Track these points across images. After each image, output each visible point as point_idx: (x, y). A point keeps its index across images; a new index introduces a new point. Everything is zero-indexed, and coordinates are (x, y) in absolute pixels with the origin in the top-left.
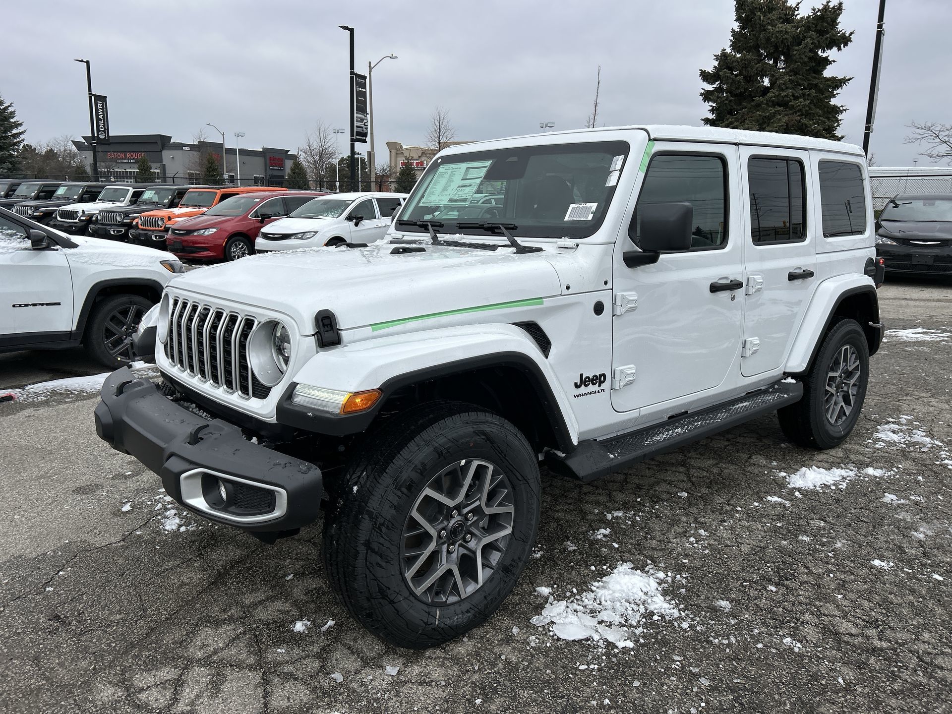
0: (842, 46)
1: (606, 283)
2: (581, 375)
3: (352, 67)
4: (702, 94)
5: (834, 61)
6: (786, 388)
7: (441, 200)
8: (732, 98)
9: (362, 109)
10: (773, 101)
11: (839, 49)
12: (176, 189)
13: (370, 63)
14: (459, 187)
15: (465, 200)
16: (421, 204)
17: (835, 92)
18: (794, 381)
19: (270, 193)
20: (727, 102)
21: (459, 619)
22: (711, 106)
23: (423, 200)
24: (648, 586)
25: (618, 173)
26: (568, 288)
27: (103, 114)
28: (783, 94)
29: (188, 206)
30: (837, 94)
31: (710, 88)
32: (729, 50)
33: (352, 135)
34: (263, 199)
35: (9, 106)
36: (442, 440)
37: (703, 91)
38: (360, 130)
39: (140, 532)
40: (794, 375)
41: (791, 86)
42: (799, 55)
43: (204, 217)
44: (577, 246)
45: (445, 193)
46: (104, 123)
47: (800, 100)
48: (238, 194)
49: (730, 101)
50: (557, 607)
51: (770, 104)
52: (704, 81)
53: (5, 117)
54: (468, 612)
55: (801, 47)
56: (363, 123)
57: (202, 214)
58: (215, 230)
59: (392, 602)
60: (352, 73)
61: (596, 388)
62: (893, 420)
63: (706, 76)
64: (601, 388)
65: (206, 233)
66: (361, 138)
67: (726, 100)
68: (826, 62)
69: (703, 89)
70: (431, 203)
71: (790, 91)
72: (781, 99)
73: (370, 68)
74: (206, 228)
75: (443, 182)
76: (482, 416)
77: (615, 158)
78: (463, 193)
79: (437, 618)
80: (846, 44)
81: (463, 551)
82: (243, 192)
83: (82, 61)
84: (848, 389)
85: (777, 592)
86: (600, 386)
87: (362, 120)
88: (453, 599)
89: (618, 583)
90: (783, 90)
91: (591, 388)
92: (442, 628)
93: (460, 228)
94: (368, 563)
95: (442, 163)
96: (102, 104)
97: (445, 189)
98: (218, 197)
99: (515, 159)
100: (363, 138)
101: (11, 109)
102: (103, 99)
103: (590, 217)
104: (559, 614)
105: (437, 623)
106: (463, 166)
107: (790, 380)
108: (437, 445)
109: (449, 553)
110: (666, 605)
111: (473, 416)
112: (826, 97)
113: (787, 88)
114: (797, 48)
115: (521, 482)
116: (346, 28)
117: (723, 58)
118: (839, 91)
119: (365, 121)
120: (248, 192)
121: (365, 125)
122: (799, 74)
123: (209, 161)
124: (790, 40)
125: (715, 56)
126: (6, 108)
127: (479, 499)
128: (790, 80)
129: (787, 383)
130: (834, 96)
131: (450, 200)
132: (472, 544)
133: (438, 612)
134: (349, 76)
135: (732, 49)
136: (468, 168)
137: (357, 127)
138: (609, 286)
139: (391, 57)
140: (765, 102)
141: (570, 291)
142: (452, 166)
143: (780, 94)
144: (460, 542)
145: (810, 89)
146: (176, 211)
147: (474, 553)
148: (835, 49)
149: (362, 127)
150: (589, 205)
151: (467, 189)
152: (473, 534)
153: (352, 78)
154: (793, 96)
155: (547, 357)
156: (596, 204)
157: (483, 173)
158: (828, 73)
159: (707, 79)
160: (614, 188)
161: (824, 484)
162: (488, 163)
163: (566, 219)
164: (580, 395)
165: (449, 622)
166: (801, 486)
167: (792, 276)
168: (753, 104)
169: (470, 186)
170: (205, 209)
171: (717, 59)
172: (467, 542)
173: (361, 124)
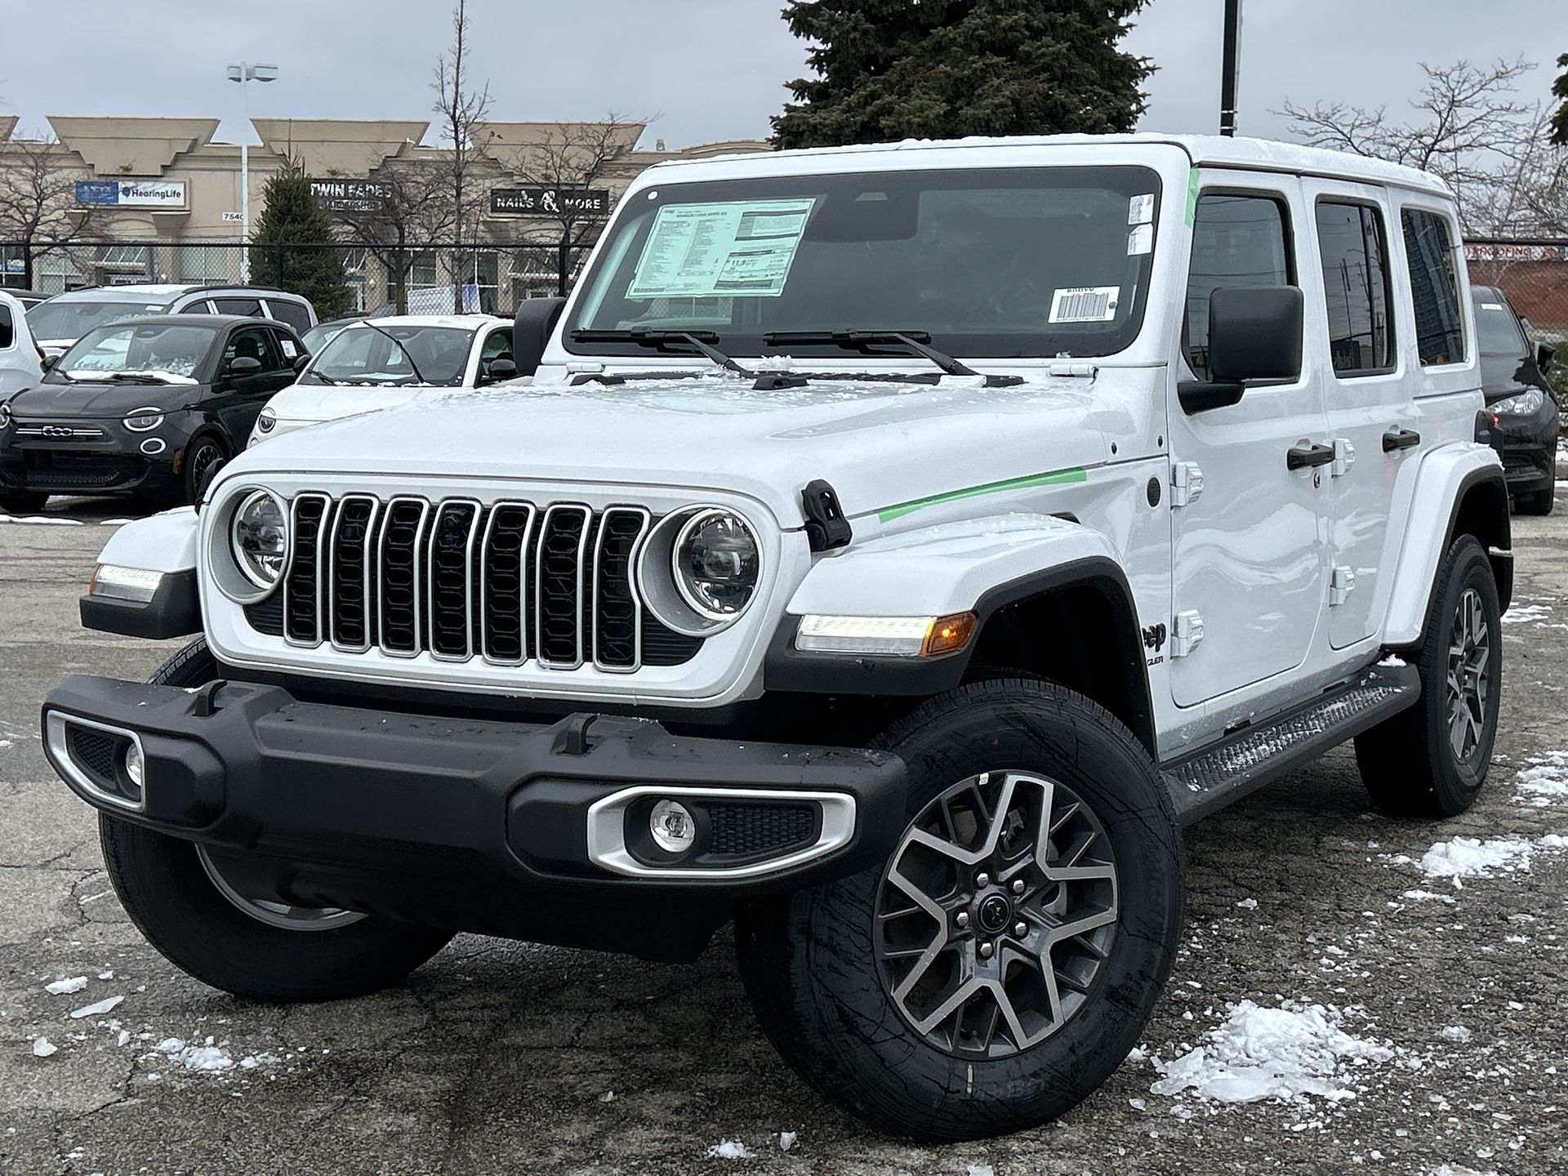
21: (1012, 1088)
26: (1114, 449)
79: (970, 1080)
81: (1010, 955)
88: (996, 1050)
92: (984, 1102)
105: (969, 1090)
109: (981, 957)
127: (1033, 852)
132: (1028, 943)
133: (970, 1071)
141: (1117, 456)
144: (1003, 937)
147: (1037, 959)
152: (1028, 922)
165: (991, 1092)
172: (1019, 938)
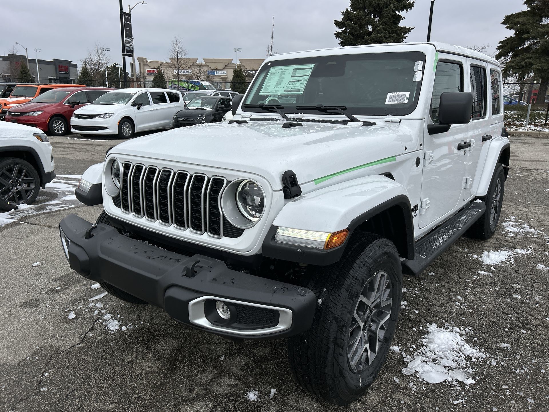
0: (409, 9)
3: (121, 7)
4: (335, 34)
5: (405, 18)
6: (478, 206)
7: (277, 91)
8: (352, 37)
9: (129, 34)
10: (374, 39)
11: (407, 11)
12: (7, 85)
13: (129, 6)
14: (290, 82)
15: (299, 91)
16: (261, 94)
17: (405, 36)
18: (481, 201)
19: (76, 88)
20: (349, 39)
21: (369, 379)
22: (340, 41)
23: (262, 91)
24: (456, 339)
25: (421, 72)
26: (406, 149)
28: (379, 36)
29: (17, 96)
30: (407, 36)
31: (340, 30)
32: (349, 9)
33: (123, 52)
34: (72, 92)
37: (336, 32)
38: (128, 49)
39: (93, 334)
40: (481, 198)
41: (383, 31)
42: (387, 13)
43: (32, 104)
44: (401, 121)
45: (279, 86)
47: (388, 39)
48: (52, 89)
49: (351, 39)
50: (417, 361)
51: (373, 41)
52: (336, 26)
55: (388, 9)
56: (130, 45)
57: (29, 102)
58: (40, 112)
59: (344, 378)
60: (121, 12)
62: (507, 219)
63: (337, 24)
64: (415, 214)
65: (34, 115)
66: (129, 54)
67: (349, 38)
68: (400, 18)
69: (336, 31)
70: (269, 92)
71: (383, 34)
72: (378, 38)
73: (130, 9)
74: (34, 111)
75: (276, 79)
76: (384, 241)
77: (416, 63)
78: (294, 86)
79: (360, 381)
80: (411, 9)
81: (369, 333)
82: (56, 87)
84: (496, 204)
85: (527, 333)
86: (415, 212)
87: (129, 42)
88: (366, 367)
89: (439, 338)
90: (379, 33)
92: (363, 387)
93: (298, 109)
94: (335, 354)
95: (271, 66)
97: (278, 83)
98: (38, 90)
99: (334, 63)
100: (130, 54)
103: (406, 101)
104: (418, 365)
105: (360, 385)
106: (291, 68)
107: (479, 201)
109: (364, 336)
110: (475, 351)
112: (401, 38)
113: (382, 32)
114: (386, 9)
115: (397, 283)
117: (347, 14)
118: (407, 35)
119: (131, 43)
120: (59, 87)
121: (131, 45)
122: (387, 25)
123: (22, 67)
124: (382, 4)
125: (342, 12)
127: (379, 297)
128: (383, 27)
129: (478, 203)
130: (405, 38)
131: (285, 91)
132: (374, 328)
133: (360, 378)
135: (351, 8)
136: (294, 69)
137: (126, 46)
138: (422, 147)
139: (142, 3)
140: (370, 39)
141: (407, 151)
142: (281, 68)
143: (377, 36)
144: (368, 327)
145: (393, 34)
146: (10, 99)
148: (405, 11)
149: (130, 47)
150: (403, 93)
151: (298, 84)
152: (373, 321)
153: (121, 15)
154: (385, 37)
156: (409, 93)
157: (309, 72)
158: (401, 24)
159: (338, 26)
160: (420, 83)
161: (502, 261)
162: (312, 66)
163: (387, 102)
165: (364, 383)
166: (490, 263)
167: (484, 139)
168: (363, 40)
169: (300, 81)
170: (30, 99)
171: (343, 14)
172: (370, 327)
173: (129, 45)
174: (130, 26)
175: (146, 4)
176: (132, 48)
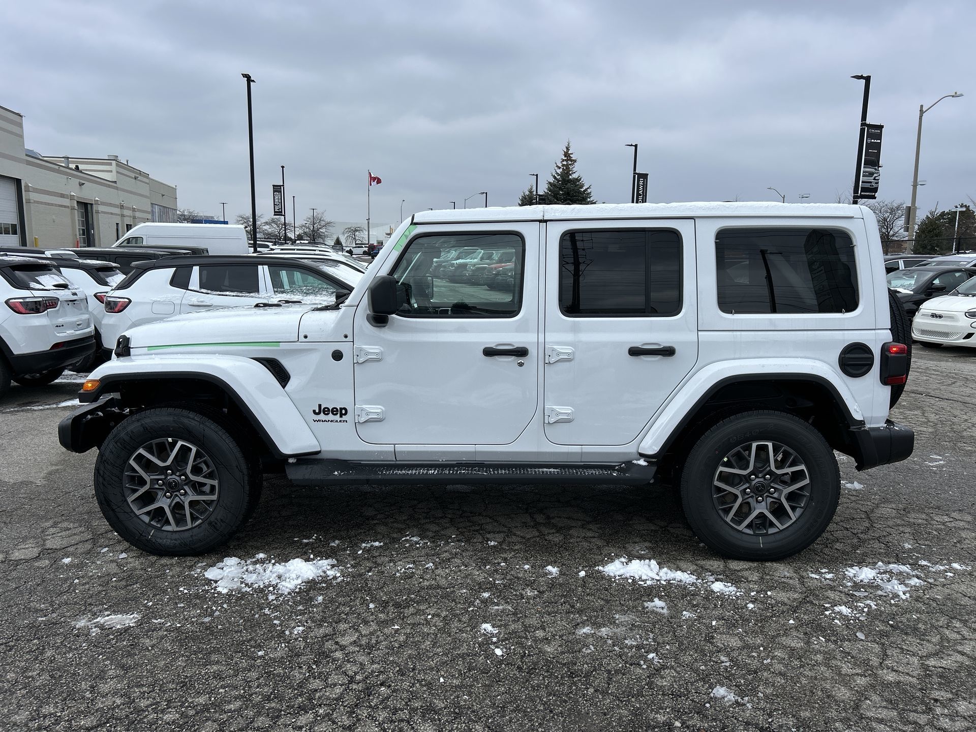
1: (346, 337)
2: (320, 406)
3: (865, 118)
6: (638, 469)
9: (873, 162)
13: (922, 106)
18: (644, 463)
21: (167, 542)
26: (305, 337)
27: (643, 190)
33: (856, 191)
35: (588, 188)
36: (148, 421)
38: (867, 185)
40: (646, 457)
46: (643, 198)
53: (583, 198)
54: (175, 540)
56: (873, 178)
59: (113, 510)
60: (863, 124)
61: (337, 417)
64: (341, 419)
66: (868, 194)
73: (922, 112)
76: (185, 412)
79: (151, 534)
81: (177, 499)
83: (632, 145)
84: (780, 495)
86: (341, 416)
87: (871, 174)
88: (165, 528)
91: (331, 417)
92: (154, 543)
96: (644, 180)
100: (871, 194)
101: (589, 191)
102: (645, 176)
105: (150, 537)
108: (143, 423)
109: (166, 497)
111: (178, 411)
116: (861, 77)
119: (875, 175)
121: (874, 179)
126: (586, 190)
127: (186, 469)
129: (639, 465)
133: (153, 531)
134: (859, 127)
137: (863, 182)
138: (350, 338)
139: (953, 96)
141: (307, 340)
149: (871, 182)
152: (185, 491)
153: (862, 131)
155: (284, 387)
164: (319, 421)
165: (159, 541)
167: (637, 351)
172: (181, 495)
173: (871, 179)
174: (878, 147)
175: (961, 95)
176: (877, 183)
